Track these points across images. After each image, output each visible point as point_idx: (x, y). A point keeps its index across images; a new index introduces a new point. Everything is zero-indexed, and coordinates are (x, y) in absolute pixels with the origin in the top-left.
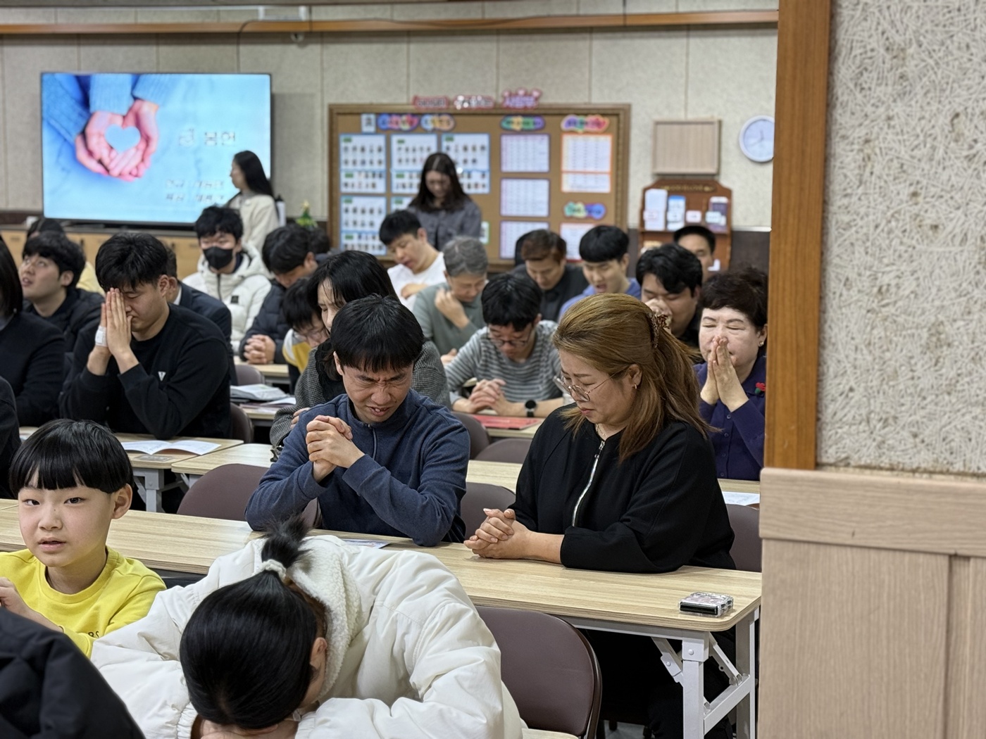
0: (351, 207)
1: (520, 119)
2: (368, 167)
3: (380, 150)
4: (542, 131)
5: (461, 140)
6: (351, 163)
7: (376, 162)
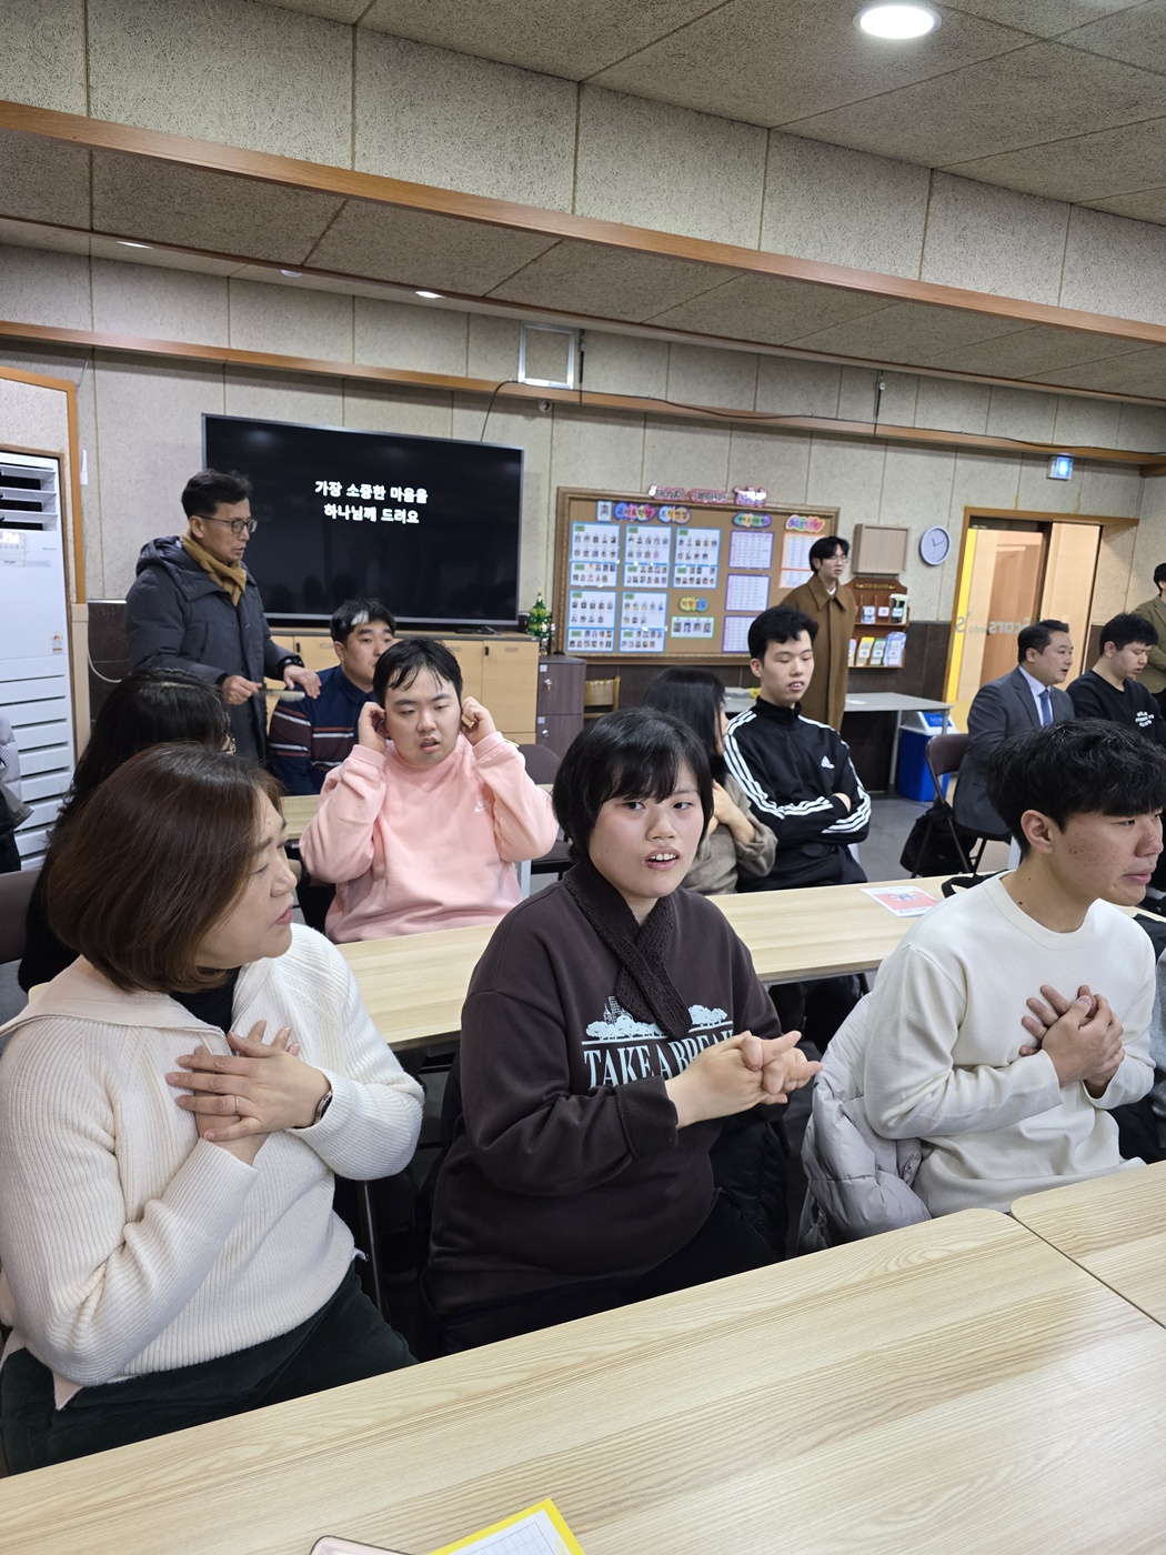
0: (579, 601)
1: (751, 516)
2: (600, 558)
3: (614, 541)
4: (768, 529)
5: (694, 534)
6: (582, 553)
7: (608, 554)
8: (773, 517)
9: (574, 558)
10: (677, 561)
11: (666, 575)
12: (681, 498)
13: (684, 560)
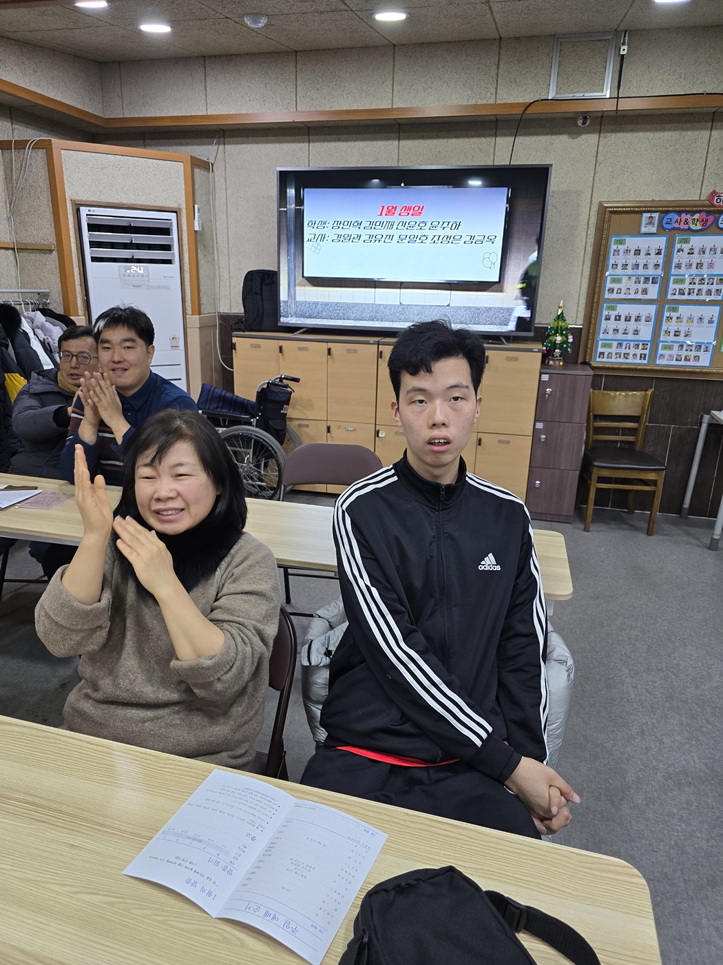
0: (613, 314)
2: (641, 271)
3: (659, 253)
6: (620, 266)
7: (651, 266)
9: (610, 271)
11: (722, 287)
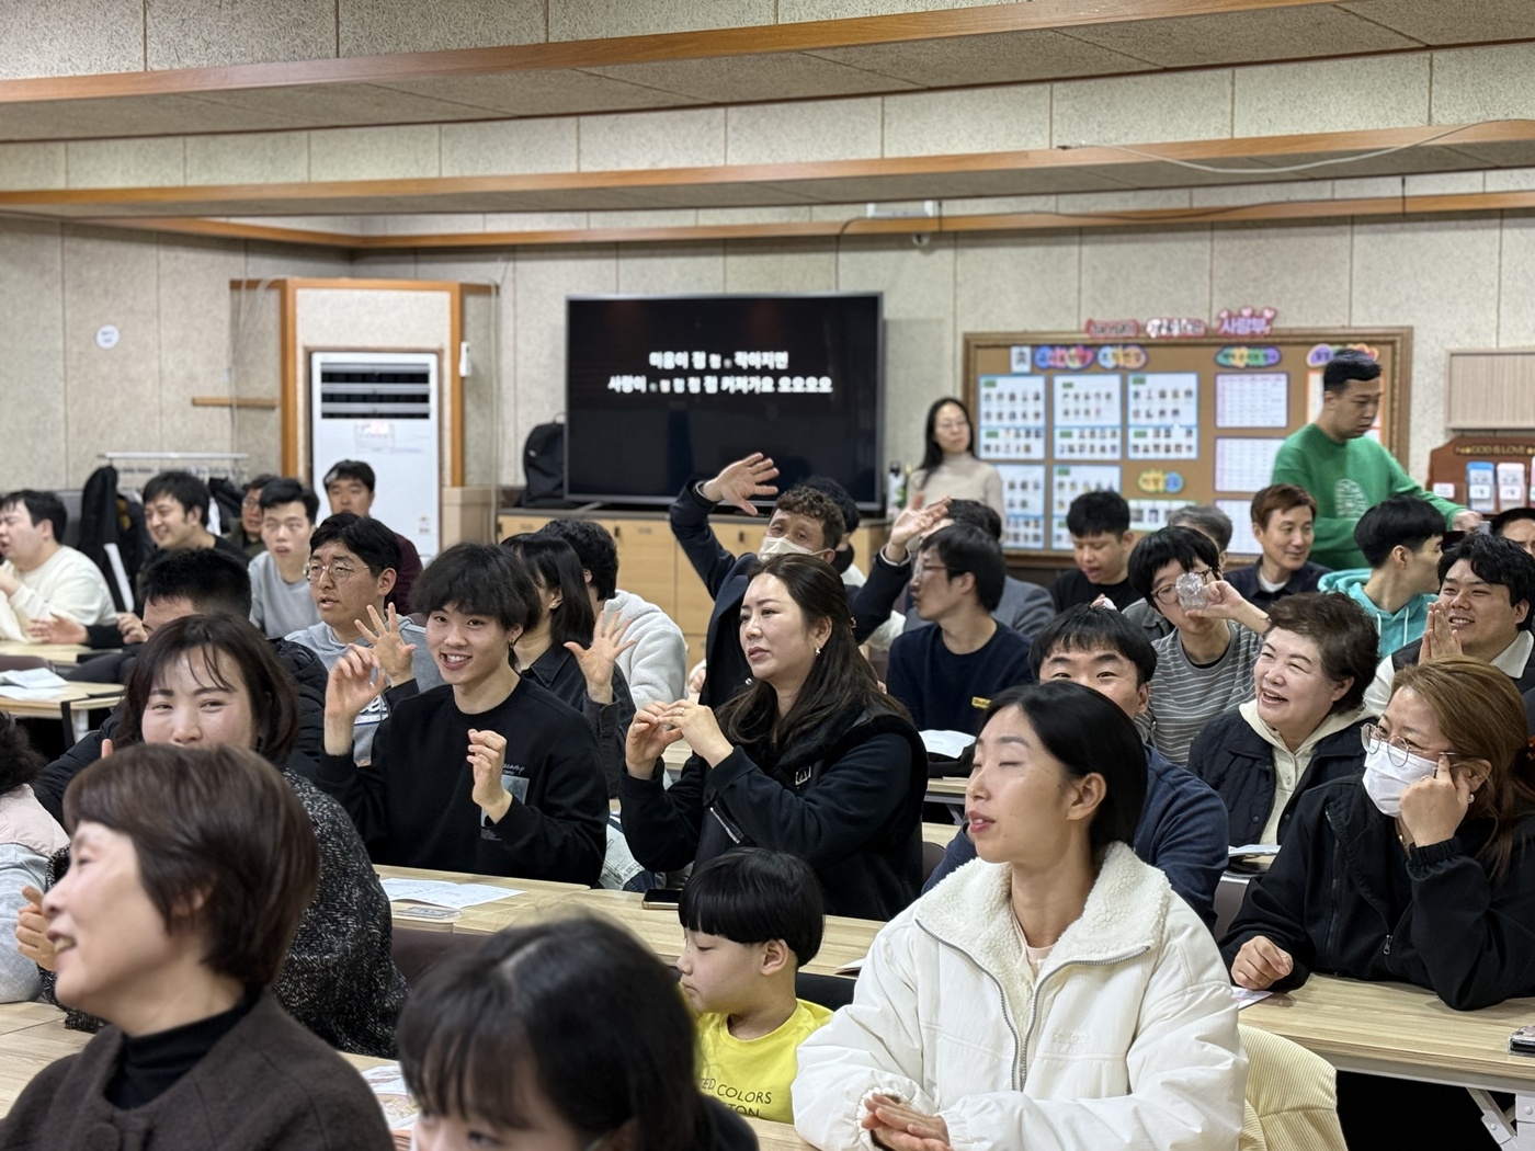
1: (1244, 351)
2: (1019, 422)
3: (1037, 398)
4: (1278, 368)
5: (1155, 382)
6: (994, 417)
7: (1030, 415)
8: (1283, 349)
9: (983, 422)
10: (1132, 420)
11: (1117, 442)
12: (1132, 334)
13: (1143, 420)
